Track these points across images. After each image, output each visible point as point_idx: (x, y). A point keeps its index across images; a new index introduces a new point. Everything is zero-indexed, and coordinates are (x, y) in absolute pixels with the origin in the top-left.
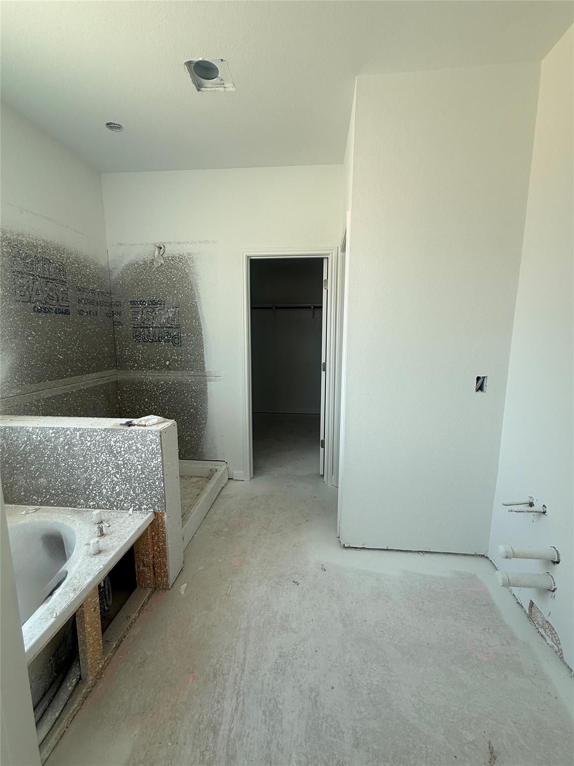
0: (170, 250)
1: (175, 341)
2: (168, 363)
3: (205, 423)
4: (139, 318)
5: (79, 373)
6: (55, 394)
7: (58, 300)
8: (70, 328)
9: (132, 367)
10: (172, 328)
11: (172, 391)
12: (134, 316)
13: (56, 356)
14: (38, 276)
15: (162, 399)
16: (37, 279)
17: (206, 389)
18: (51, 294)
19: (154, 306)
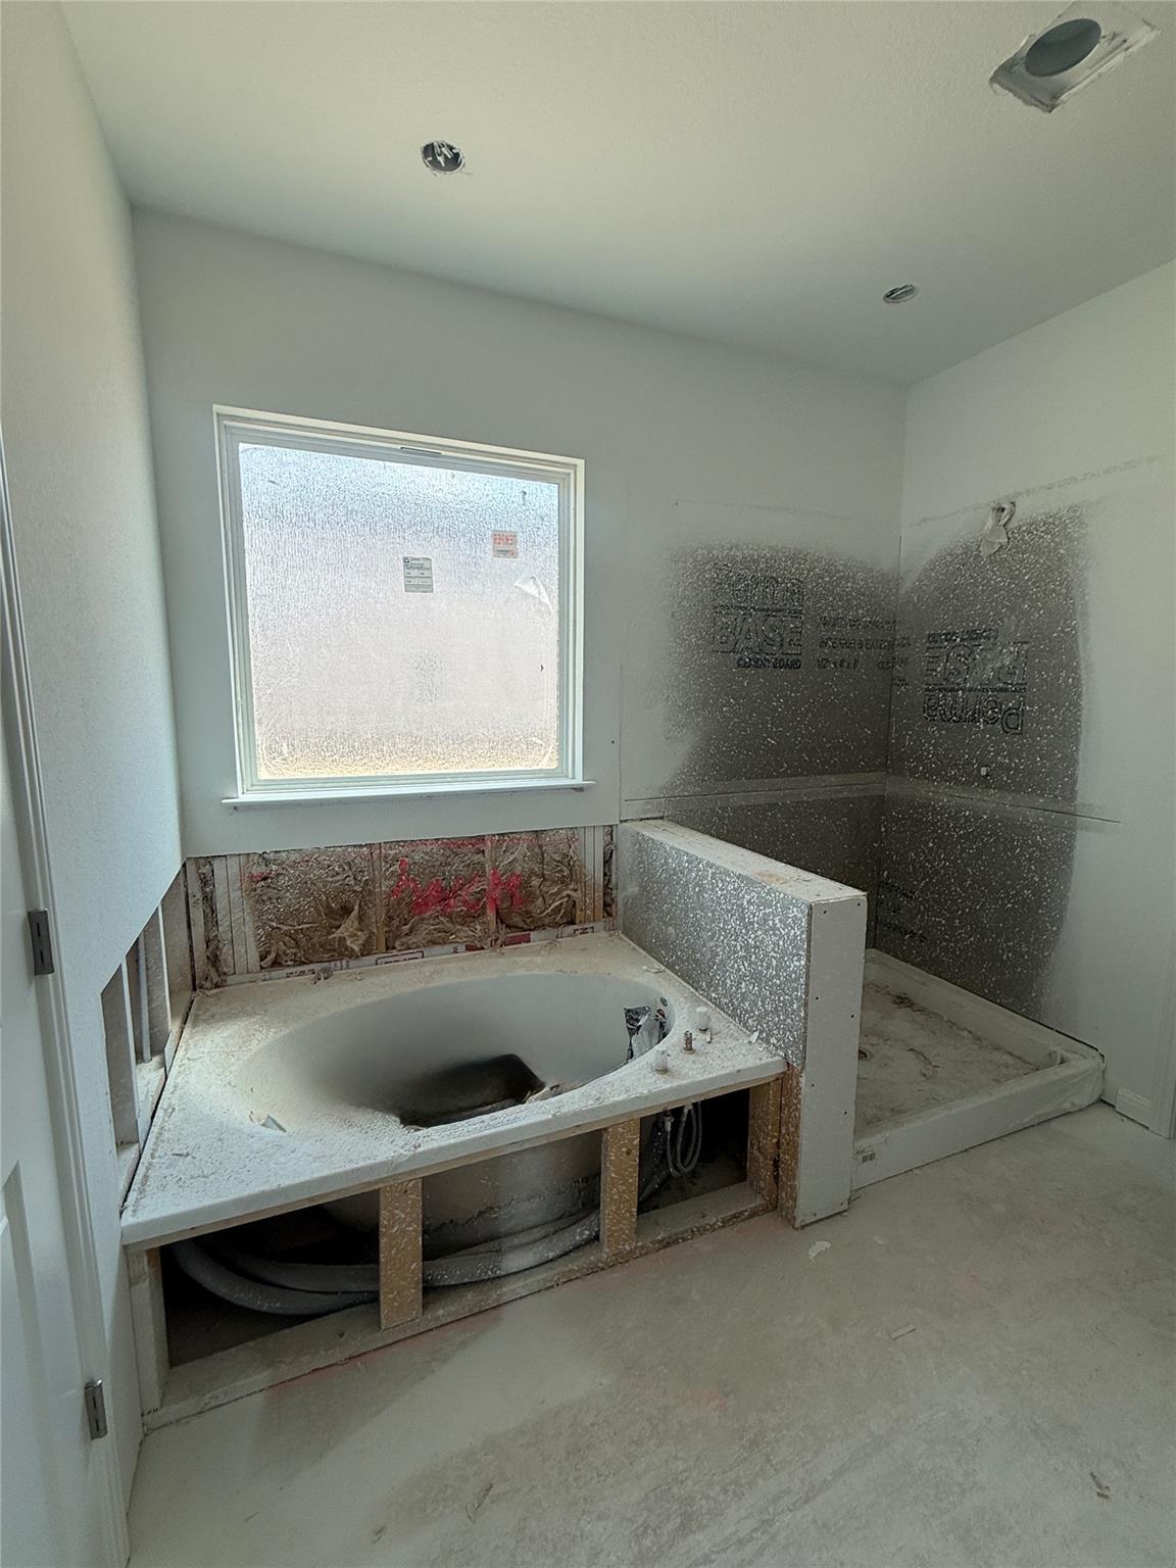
0: (1026, 510)
1: (1010, 721)
2: (984, 771)
3: (1056, 933)
4: (939, 669)
5: (802, 772)
6: (752, 801)
7: (782, 645)
8: (796, 692)
9: (913, 771)
10: (1006, 690)
11: (987, 836)
12: (931, 666)
13: (765, 739)
14: (753, 608)
15: (963, 850)
16: (751, 615)
17: (1072, 848)
18: (771, 635)
19: (974, 643)
